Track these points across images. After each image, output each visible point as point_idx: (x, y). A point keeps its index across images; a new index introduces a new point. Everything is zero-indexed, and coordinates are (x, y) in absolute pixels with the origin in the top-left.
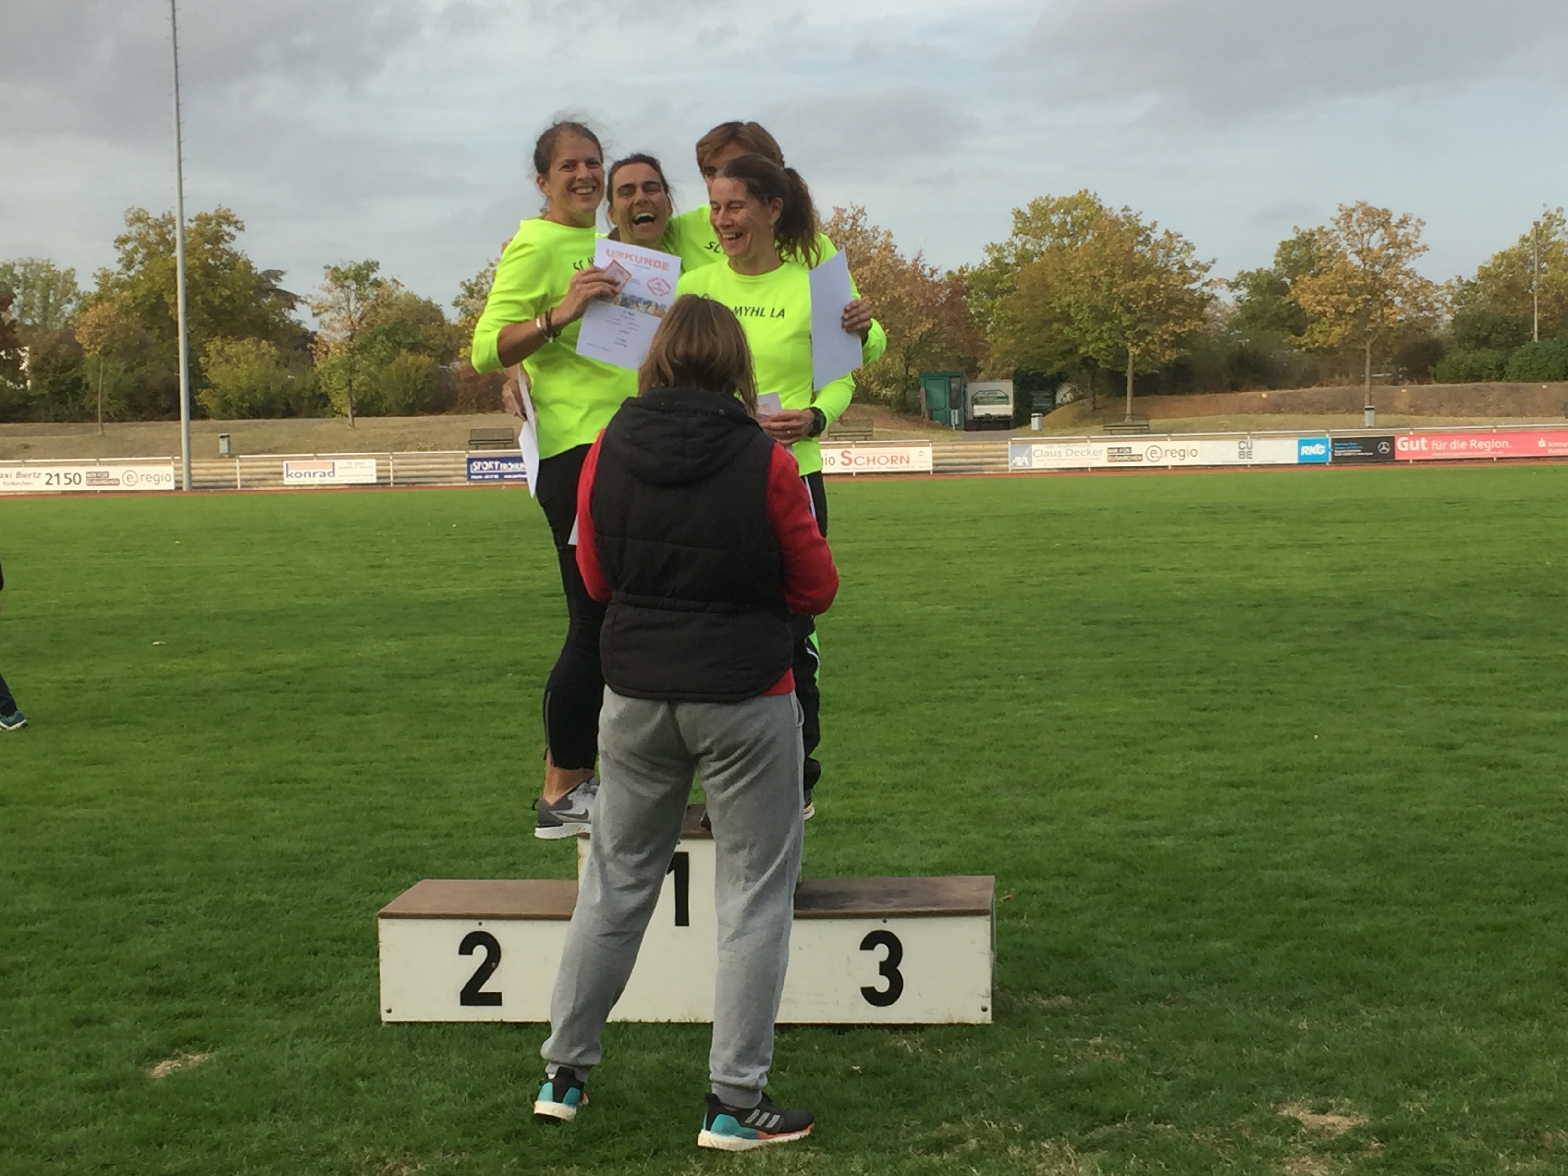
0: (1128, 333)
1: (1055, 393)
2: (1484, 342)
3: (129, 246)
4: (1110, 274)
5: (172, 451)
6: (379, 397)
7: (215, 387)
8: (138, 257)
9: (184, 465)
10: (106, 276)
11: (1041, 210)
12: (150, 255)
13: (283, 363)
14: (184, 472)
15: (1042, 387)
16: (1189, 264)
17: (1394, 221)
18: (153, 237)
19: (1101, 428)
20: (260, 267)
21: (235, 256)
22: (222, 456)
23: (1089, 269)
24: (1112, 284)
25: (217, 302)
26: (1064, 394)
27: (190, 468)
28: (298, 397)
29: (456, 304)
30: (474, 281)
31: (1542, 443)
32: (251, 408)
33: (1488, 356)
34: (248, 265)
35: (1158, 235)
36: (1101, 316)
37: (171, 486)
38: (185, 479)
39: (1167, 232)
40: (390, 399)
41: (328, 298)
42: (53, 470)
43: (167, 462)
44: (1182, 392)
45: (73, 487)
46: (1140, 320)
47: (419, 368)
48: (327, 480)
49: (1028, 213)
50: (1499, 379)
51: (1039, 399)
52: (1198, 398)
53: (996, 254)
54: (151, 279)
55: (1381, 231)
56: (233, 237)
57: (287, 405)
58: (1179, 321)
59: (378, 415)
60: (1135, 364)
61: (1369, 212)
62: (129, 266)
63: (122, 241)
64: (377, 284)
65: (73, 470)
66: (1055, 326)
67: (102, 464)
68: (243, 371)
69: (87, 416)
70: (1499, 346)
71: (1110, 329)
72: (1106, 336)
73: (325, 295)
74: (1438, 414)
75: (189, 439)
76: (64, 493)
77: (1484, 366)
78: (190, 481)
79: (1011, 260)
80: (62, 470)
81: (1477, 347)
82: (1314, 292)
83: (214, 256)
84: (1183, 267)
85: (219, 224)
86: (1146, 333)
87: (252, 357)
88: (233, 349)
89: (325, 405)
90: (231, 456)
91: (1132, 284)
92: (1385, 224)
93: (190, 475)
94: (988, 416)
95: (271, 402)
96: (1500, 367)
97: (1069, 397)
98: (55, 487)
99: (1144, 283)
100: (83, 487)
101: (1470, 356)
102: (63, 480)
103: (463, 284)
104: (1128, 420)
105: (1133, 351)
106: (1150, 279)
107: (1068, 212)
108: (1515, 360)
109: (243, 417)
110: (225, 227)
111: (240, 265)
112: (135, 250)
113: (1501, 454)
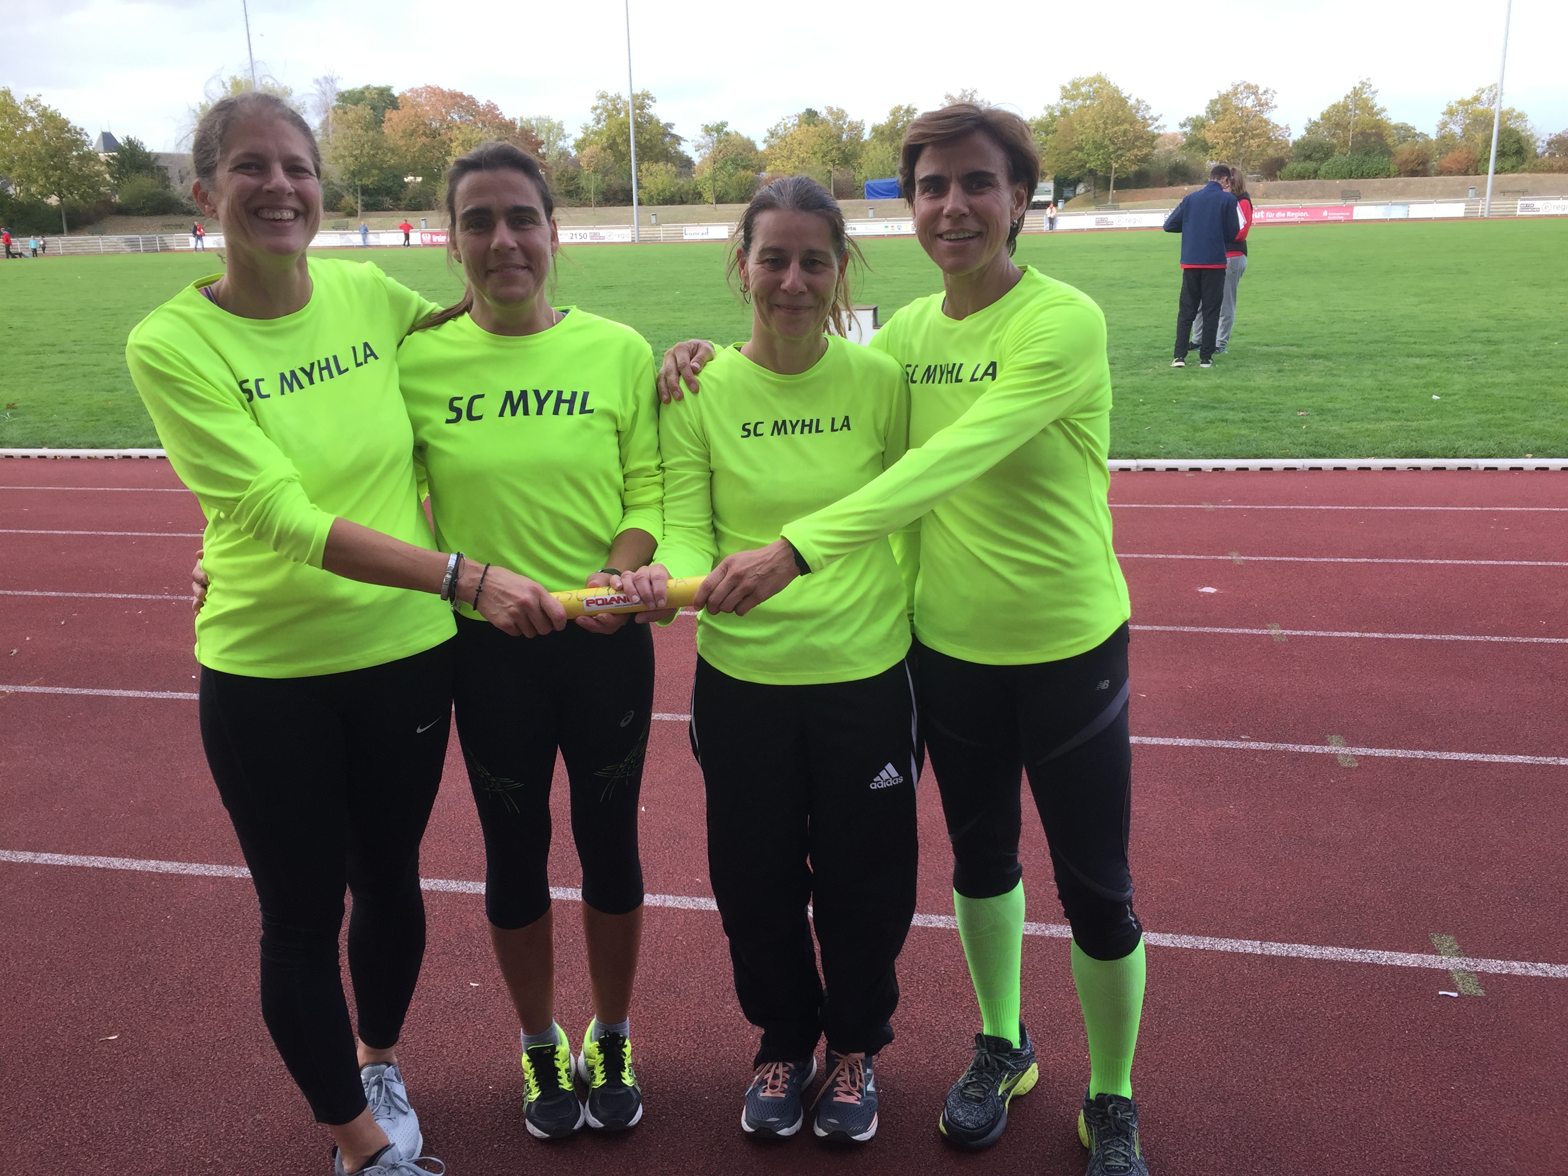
0: (1112, 156)
1: (1075, 189)
2: (1308, 157)
3: (598, 111)
4: (1105, 123)
5: (628, 221)
6: (727, 193)
7: (645, 188)
8: (603, 117)
9: (635, 229)
10: (587, 128)
11: (1076, 85)
12: (610, 116)
13: (678, 175)
14: (635, 233)
15: (1069, 185)
16: (1147, 117)
17: (1261, 91)
18: (610, 107)
19: (1094, 207)
20: (663, 121)
21: (651, 117)
22: (653, 225)
23: (1094, 120)
24: (1106, 128)
25: (643, 142)
26: (1081, 189)
27: (638, 231)
28: (687, 193)
29: (765, 141)
30: (773, 128)
31: (1325, 213)
32: (663, 199)
33: (1311, 165)
34: (658, 122)
35: (1132, 102)
36: (1098, 146)
37: (630, 240)
38: (636, 236)
39: (1137, 100)
40: (733, 194)
41: (703, 142)
42: (574, 232)
43: (628, 228)
44: (1143, 187)
45: (583, 240)
46: (1119, 148)
47: (747, 177)
48: (704, 237)
49: (1069, 87)
50: (1314, 178)
51: (1067, 193)
52: (1149, 190)
53: (1050, 110)
54: (610, 129)
55: (1253, 97)
56: (650, 106)
57: (681, 197)
58: (1140, 148)
59: (726, 203)
60: (1116, 173)
61: (1248, 87)
62: (598, 123)
63: (595, 109)
64: (727, 134)
65: (583, 232)
66: (1074, 152)
67: (597, 229)
68: (659, 180)
69: (585, 204)
70: (1316, 160)
71: (1103, 154)
72: (1100, 157)
73: (701, 140)
74: (1279, 198)
75: (638, 216)
76: (578, 244)
77: (1307, 170)
78: (639, 237)
79: (1057, 114)
80: (577, 232)
81: (1304, 161)
82: (1214, 132)
83: (641, 117)
84: (1144, 118)
85: (644, 99)
86: (1122, 155)
87: (663, 172)
88: (655, 168)
89: (700, 198)
90: (658, 224)
91: (1116, 128)
92: (1255, 93)
93: (638, 234)
94: (1039, 202)
95: (673, 196)
96: (1316, 172)
97: (1083, 190)
98: (575, 240)
99: (1122, 128)
100: (588, 240)
101: (1300, 166)
102: (579, 237)
103: (768, 130)
104: (1110, 203)
105: (1115, 165)
106: (1126, 126)
107: (1091, 85)
108: (1324, 168)
109: (659, 204)
110: (646, 101)
111: (654, 122)
112: (601, 114)
113: (1303, 219)
